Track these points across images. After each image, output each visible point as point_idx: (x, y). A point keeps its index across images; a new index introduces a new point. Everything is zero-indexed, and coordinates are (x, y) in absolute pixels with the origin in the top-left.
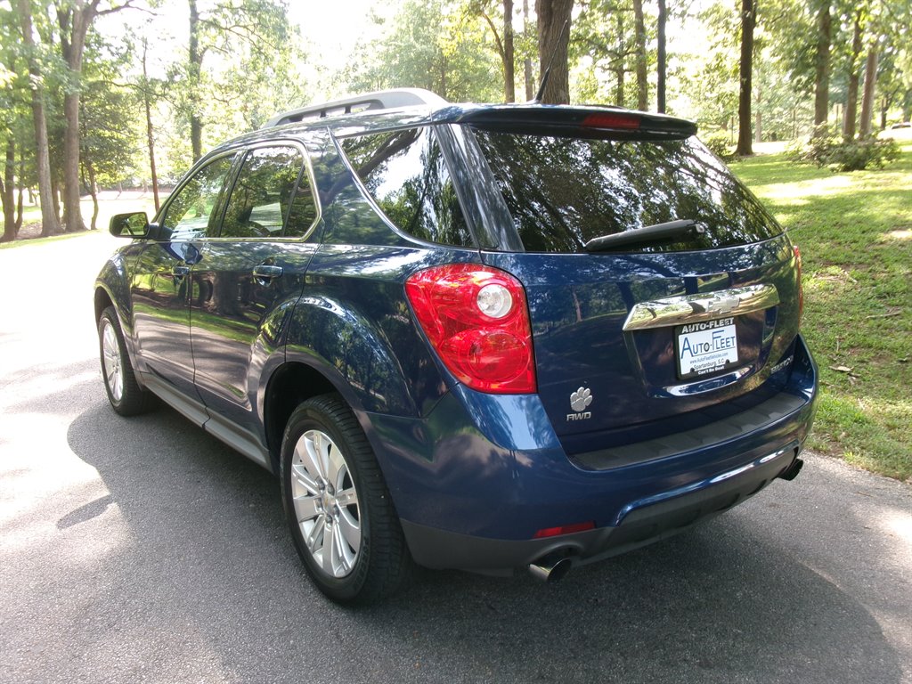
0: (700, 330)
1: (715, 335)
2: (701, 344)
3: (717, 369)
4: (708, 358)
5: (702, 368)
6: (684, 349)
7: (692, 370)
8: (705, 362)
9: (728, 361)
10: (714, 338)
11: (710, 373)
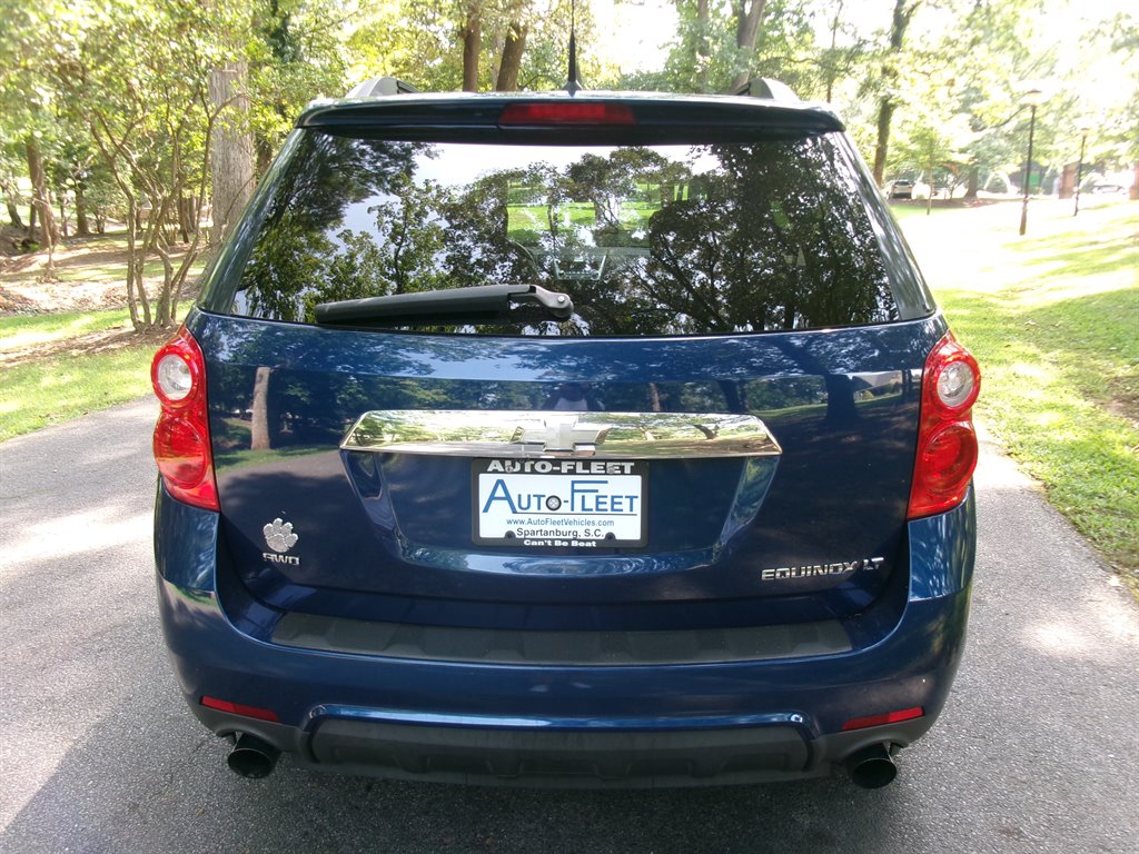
0: (534, 472)
1: (577, 487)
2: (539, 497)
3: (574, 544)
4: (554, 523)
5: (539, 536)
6: (492, 497)
7: (510, 535)
8: (549, 527)
9: (610, 536)
10: (573, 491)
11: (553, 547)
